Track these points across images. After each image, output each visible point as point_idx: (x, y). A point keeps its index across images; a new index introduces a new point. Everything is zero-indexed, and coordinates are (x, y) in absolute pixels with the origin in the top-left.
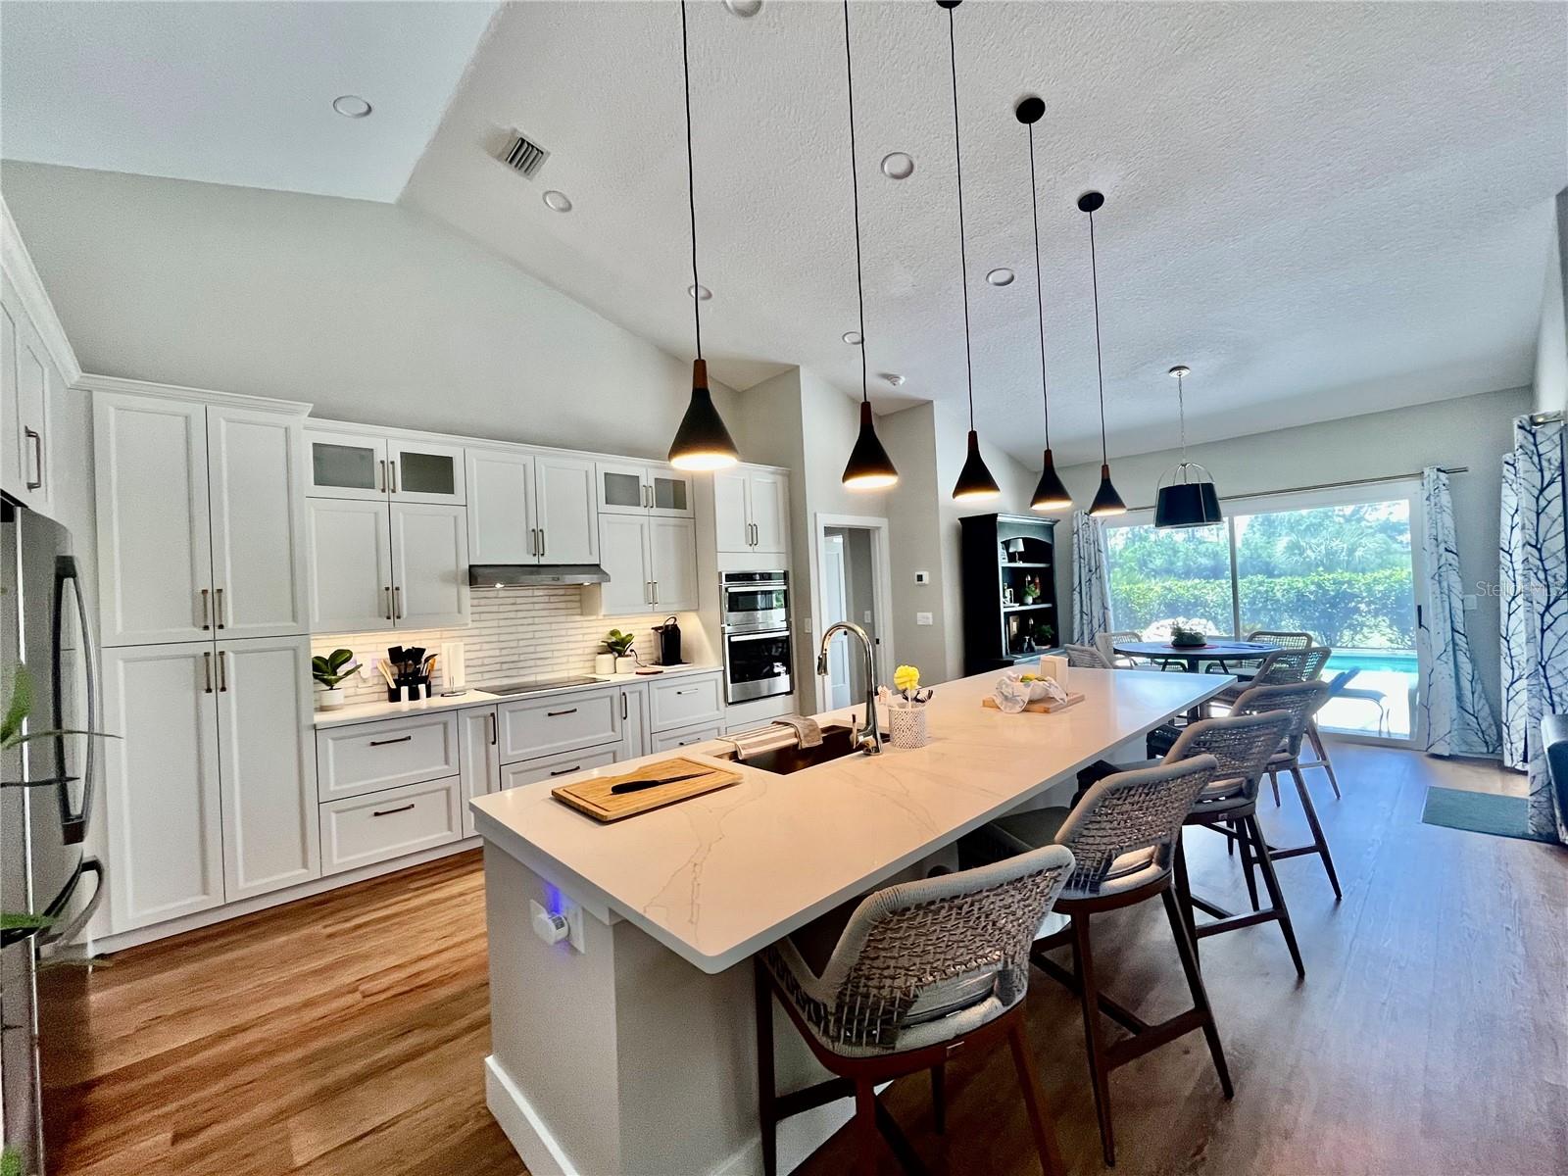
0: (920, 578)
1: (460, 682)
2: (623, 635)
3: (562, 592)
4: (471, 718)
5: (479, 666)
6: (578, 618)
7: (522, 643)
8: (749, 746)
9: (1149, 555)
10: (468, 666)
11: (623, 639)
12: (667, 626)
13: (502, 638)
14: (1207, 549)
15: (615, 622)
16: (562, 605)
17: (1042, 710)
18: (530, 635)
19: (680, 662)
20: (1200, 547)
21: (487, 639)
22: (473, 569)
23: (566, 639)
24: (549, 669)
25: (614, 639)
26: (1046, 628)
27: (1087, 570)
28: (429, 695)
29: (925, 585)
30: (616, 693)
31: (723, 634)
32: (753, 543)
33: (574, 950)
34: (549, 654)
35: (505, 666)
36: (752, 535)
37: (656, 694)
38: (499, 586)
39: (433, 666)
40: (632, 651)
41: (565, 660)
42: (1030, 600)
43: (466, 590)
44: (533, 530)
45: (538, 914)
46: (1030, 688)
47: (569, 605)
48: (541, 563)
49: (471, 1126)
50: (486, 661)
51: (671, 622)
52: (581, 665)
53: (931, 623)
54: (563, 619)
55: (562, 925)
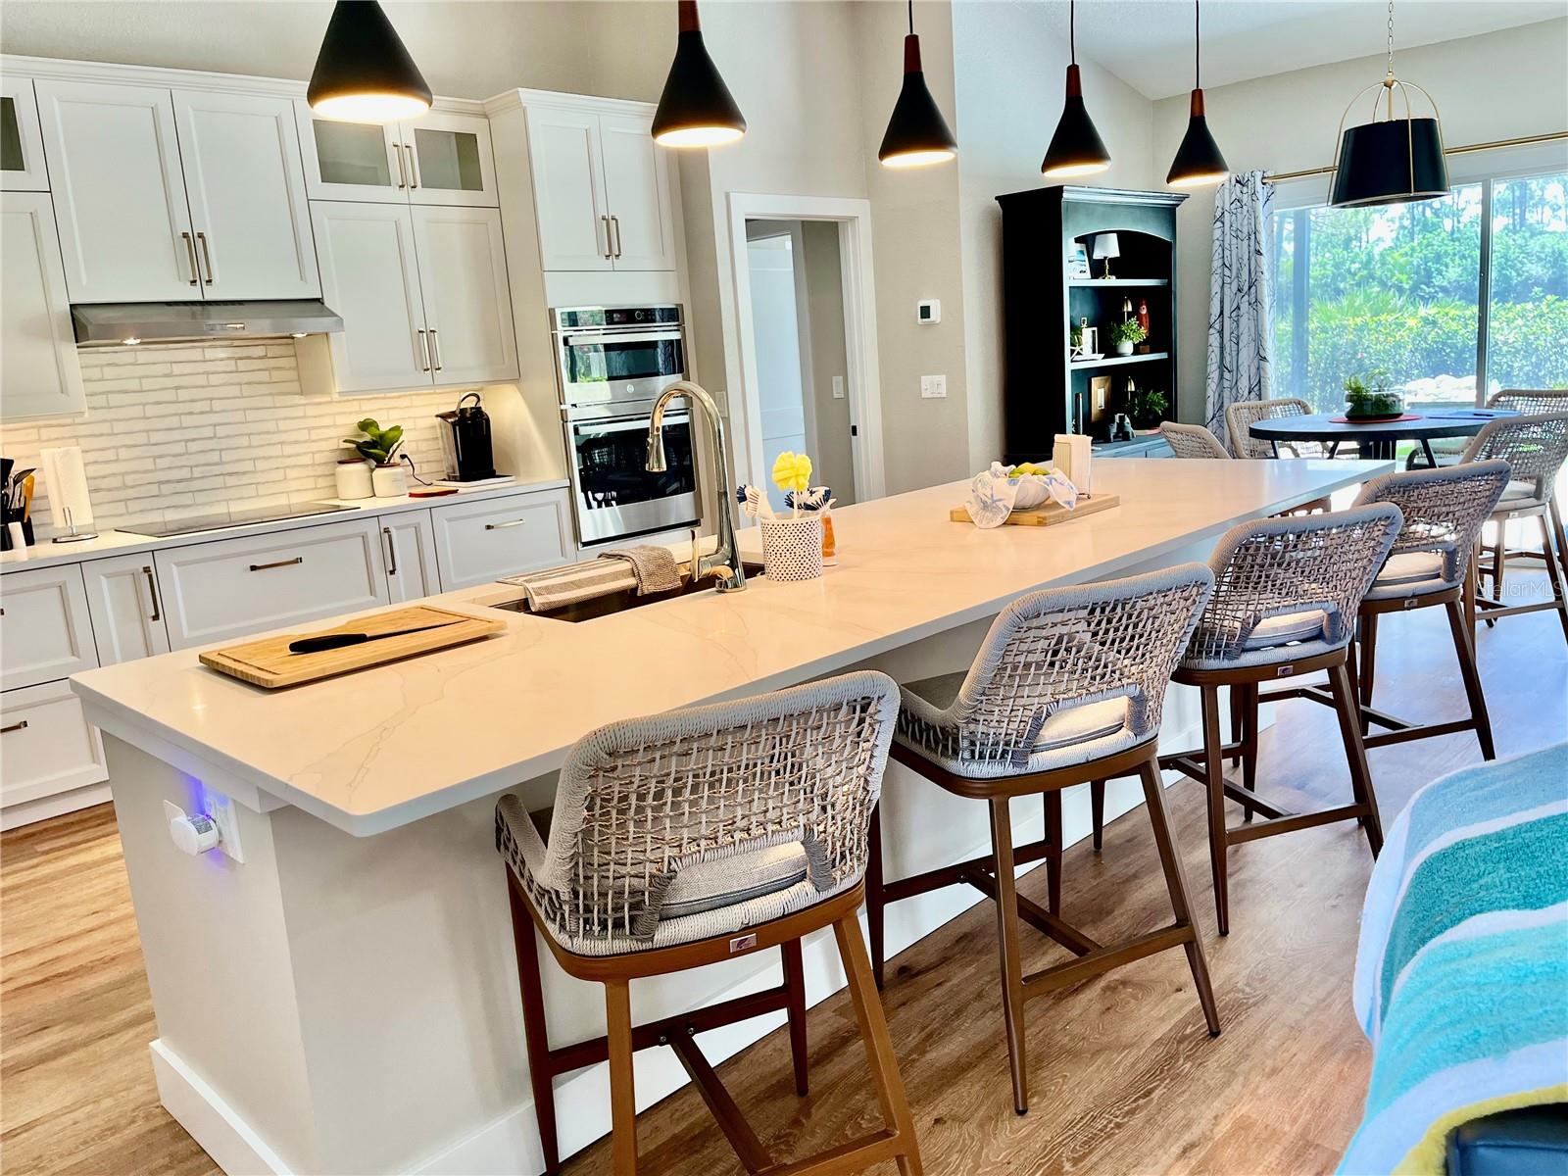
0: (925, 312)
1: (84, 517)
2: (384, 428)
3: (259, 351)
4: (107, 576)
5: (118, 489)
6: (298, 399)
7: (194, 447)
8: (549, 590)
9: (1438, 258)
10: (96, 490)
11: (382, 436)
12: (463, 411)
13: (155, 438)
14: (1543, 247)
15: (366, 406)
16: (264, 376)
17: (1035, 520)
18: (208, 432)
19: (492, 474)
20: (1531, 243)
21: (128, 440)
22: (77, 312)
23: (276, 438)
24: (251, 491)
25: (368, 437)
26: (1156, 397)
27: (1235, 289)
28: (30, 540)
29: (933, 324)
30: (372, 529)
31: (565, 421)
32: (612, 253)
33: (231, 863)
34: (248, 466)
35: (166, 489)
36: (610, 237)
37: (444, 528)
38: (131, 341)
39: (30, 490)
40: (403, 457)
41: (280, 475)
42: (1127, 347)
43: (70, 350)
44: (185, 235)
45: (176, 816)
46: (1017, 487)
47: (277, 375)
48: (208, 297)
49: (140, 1127)
50: (130, 480)
51: (470, 403)
52: (310, 483)
53: (944, 395)
54: (268, 401)
55: (208, 828)
